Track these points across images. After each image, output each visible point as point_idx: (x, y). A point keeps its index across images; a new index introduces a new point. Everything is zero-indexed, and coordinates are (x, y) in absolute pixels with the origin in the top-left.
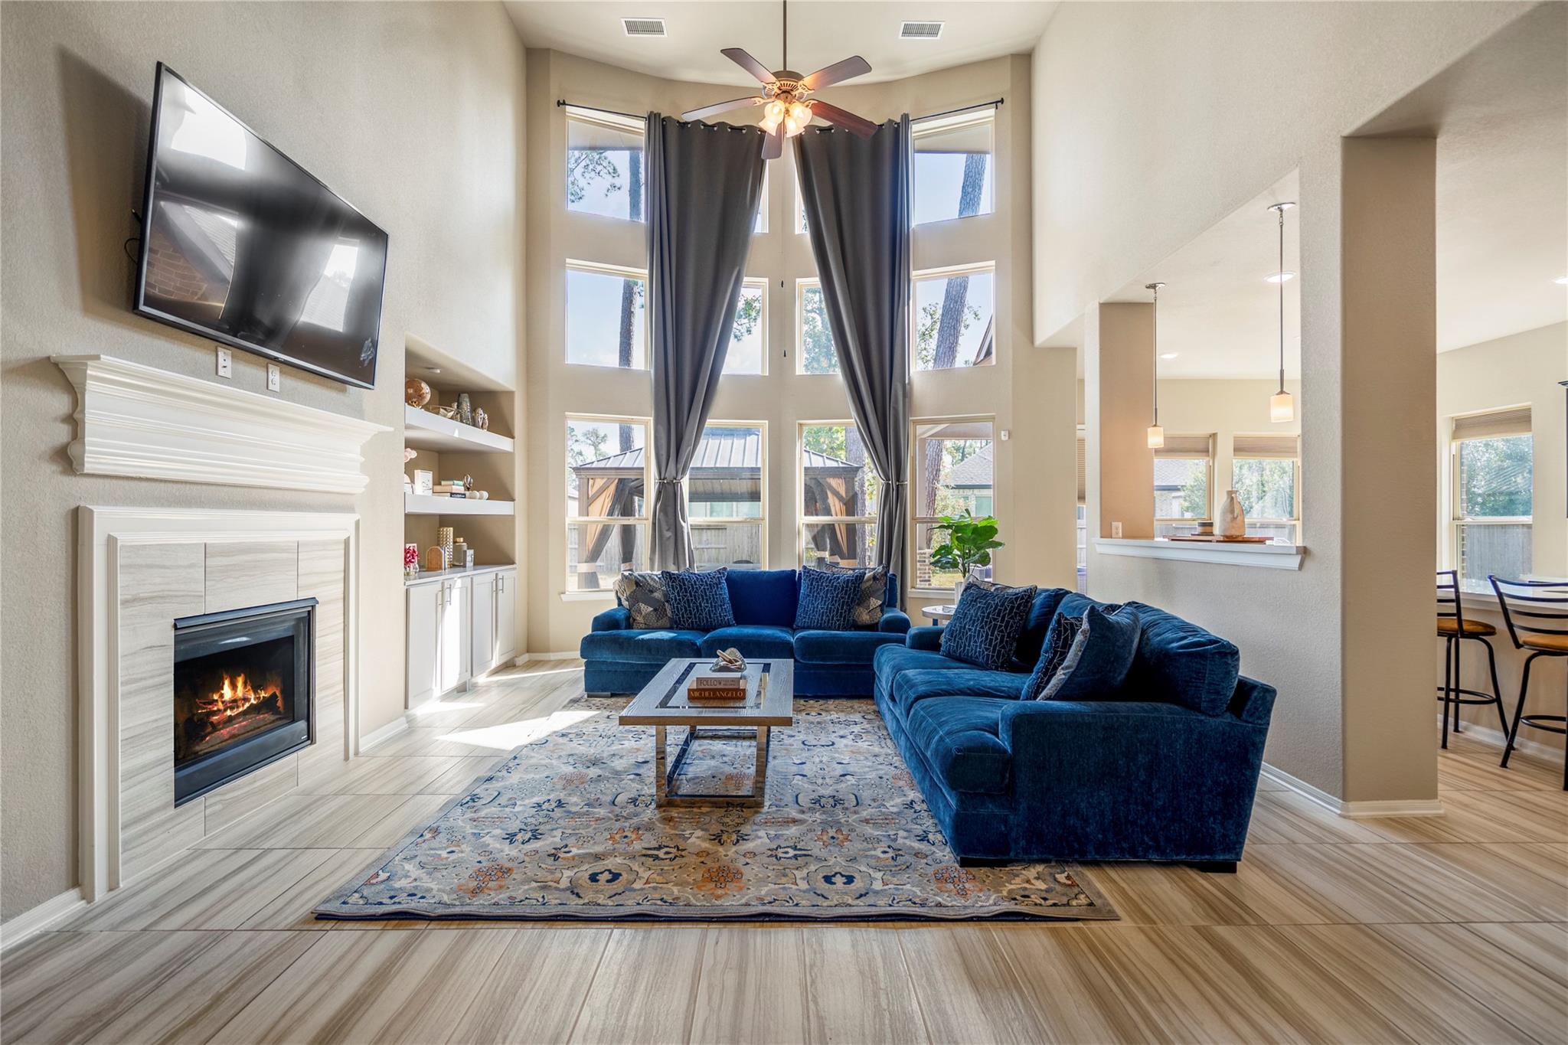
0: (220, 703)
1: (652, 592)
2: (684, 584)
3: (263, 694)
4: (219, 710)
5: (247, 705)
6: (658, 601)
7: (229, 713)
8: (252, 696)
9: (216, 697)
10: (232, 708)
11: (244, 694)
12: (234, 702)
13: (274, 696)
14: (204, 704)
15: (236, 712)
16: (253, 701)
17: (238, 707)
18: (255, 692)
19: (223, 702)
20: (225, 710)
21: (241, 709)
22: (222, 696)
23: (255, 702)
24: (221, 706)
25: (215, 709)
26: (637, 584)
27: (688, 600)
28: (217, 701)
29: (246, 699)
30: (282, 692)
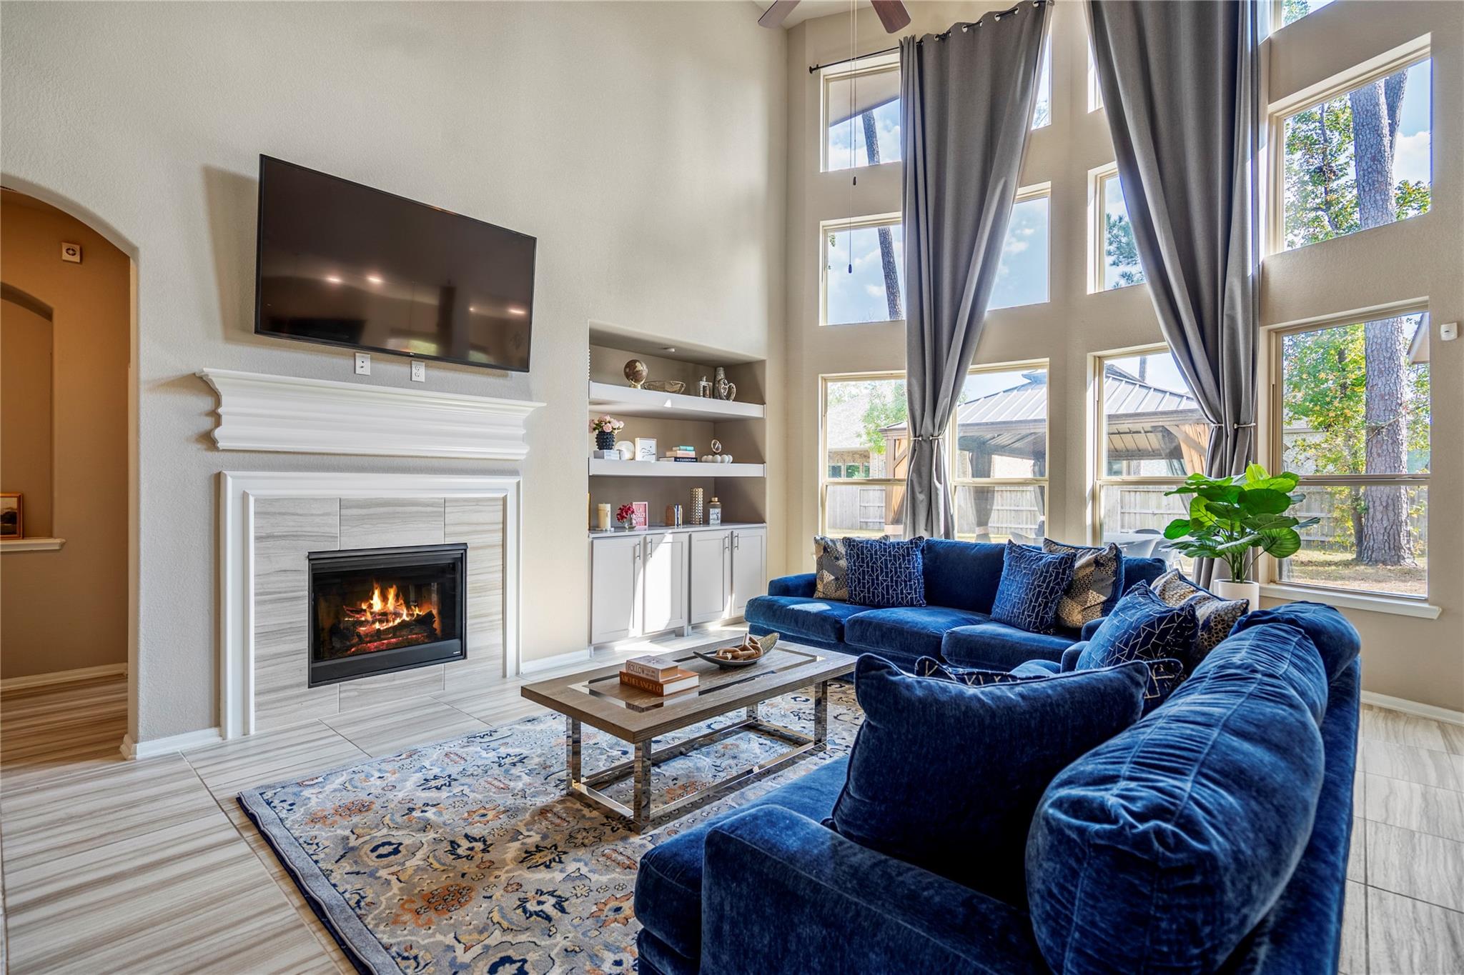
0: (368, 614)
1: (837, 559)
2: (863, 554)
3: (417, 611)
4: (366, 621)
5: (398, 621)
6: (841, 569)
7: (377, 626)
8: (404, 612)
9: (364, 607)
10: (381, 621)
11: (395, 608)
12: (384, 616)
13: (430, 615)
14: (351, 611)
15: (384, 626)
16: (405, 617)
17: (388, 621)
18: (408, 608)
19: (371, 613)
20: (374, 622)
21: (391, 624)
22: (371, 606)
23: (407, 619)
24: (369, 617)
25: (363, 619)
26: (825, 549)
27: (864, 571)
28: (365, 611)
29: (397, 615)
30: (440, 613)
